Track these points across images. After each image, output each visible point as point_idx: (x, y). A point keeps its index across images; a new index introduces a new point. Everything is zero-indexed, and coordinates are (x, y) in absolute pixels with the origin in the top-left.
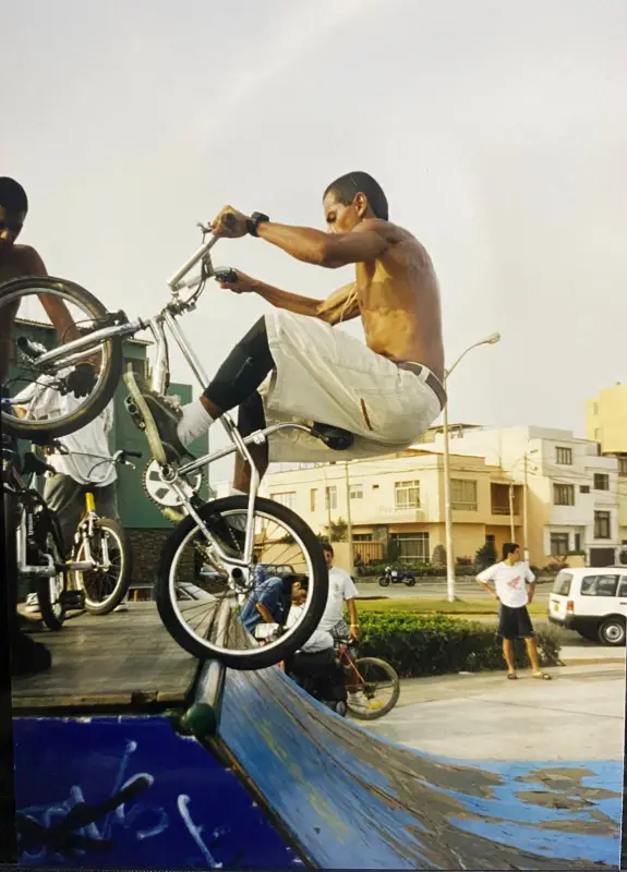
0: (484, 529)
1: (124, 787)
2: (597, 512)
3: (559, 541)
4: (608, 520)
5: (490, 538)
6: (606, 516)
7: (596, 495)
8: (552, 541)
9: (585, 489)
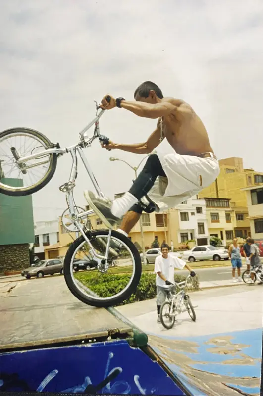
0: (154, 233)
1: (109, 375)
2: (198, 223)
3: (184, 236)
4: (203, 226)
5: (156, 237)
6: (202, 224)
7: (198, 216)
8: (181, 236)
9: (193, 214)
